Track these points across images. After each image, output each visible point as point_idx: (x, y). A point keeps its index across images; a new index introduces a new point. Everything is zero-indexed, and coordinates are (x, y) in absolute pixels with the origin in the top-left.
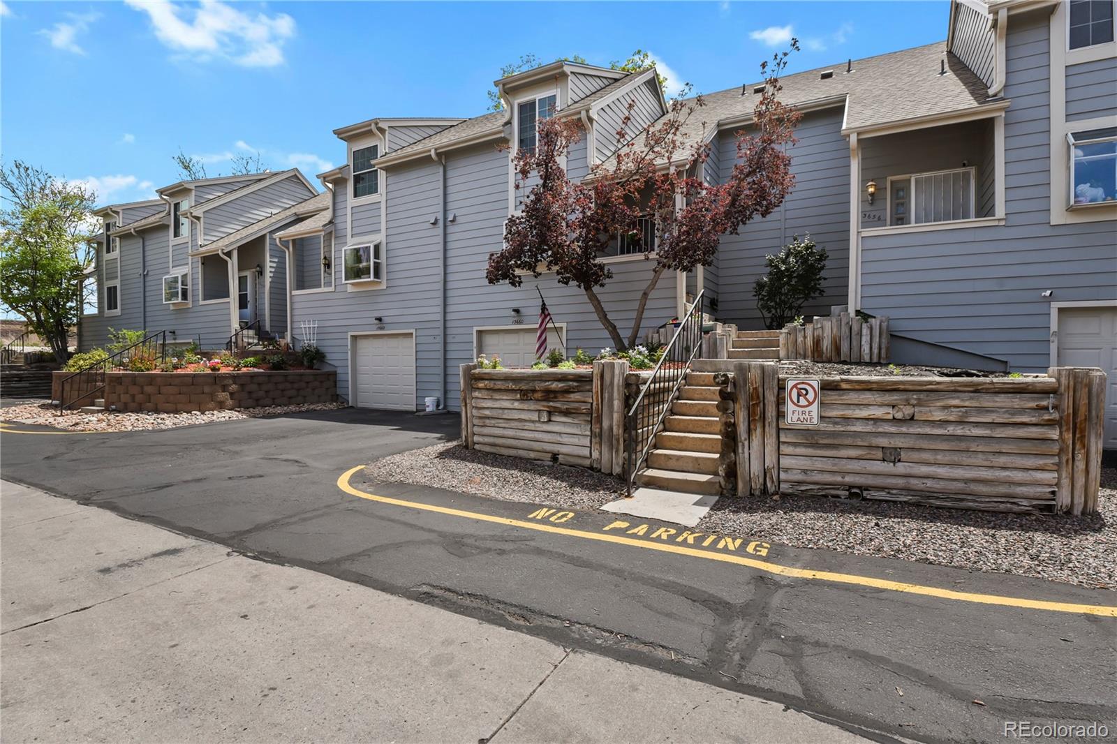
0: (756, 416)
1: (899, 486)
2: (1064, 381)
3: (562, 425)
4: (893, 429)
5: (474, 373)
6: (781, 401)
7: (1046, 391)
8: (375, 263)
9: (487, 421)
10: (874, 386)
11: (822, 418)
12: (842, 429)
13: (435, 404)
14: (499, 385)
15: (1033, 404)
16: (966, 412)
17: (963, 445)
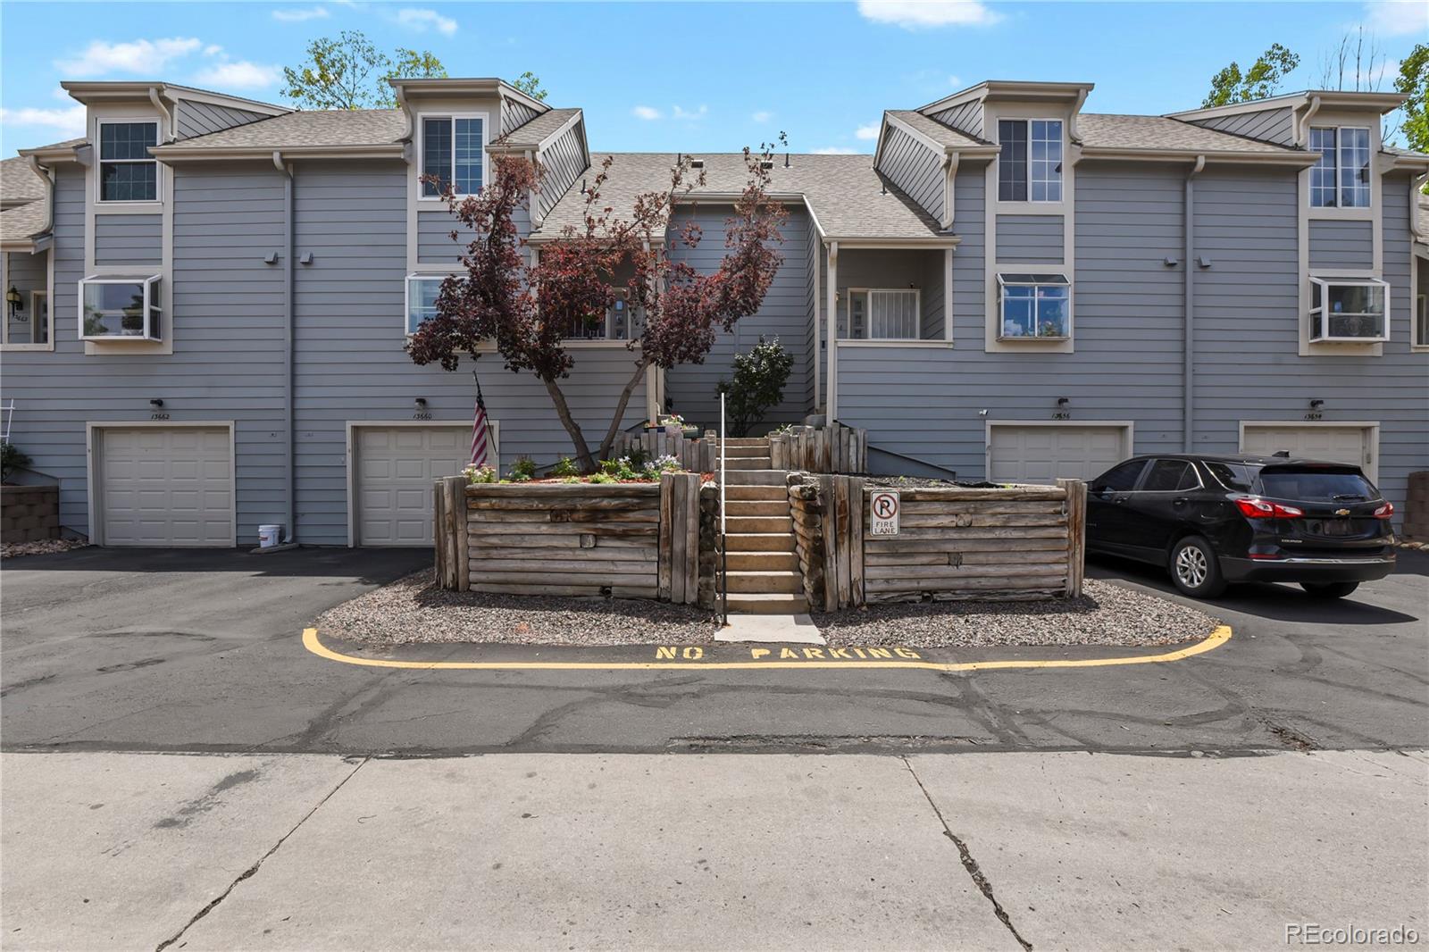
0: (844, 531)
1: (962, 587)
2: (1070, 491)
3: (612, 551)
4: (955, 536)
5: (472, 490)
6: (865, 513)
7: (1060, 499)
8: (152, 311)
9: (494, 553)
10: (942, 497)
11: (901, 528)
12: (917, 538)
13: (277, 535)
14: (516, 504)
15: (1051, 510)
16: (1009, 518)
17: (1006, 547)
